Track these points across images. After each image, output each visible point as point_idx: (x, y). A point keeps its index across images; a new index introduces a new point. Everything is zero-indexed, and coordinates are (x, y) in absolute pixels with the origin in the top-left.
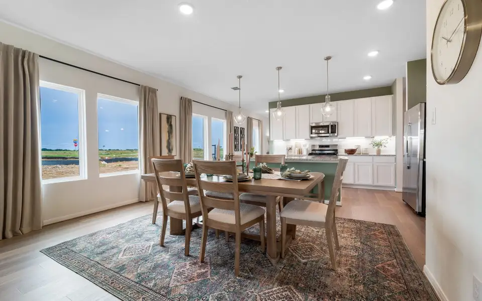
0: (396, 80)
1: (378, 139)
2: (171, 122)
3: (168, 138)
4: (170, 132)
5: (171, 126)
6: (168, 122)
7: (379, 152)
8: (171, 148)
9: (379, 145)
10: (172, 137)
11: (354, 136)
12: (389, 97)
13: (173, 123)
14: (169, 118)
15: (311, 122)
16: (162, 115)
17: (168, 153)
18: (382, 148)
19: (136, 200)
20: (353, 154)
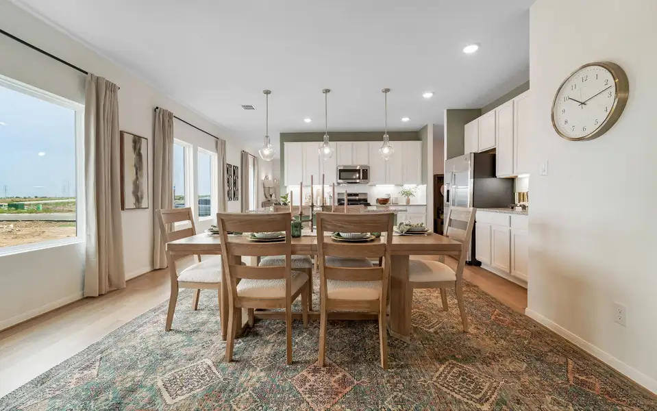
0: (427, 125)
1: (407, 187)
2: (140, 149)
3: (134, 177)
4: (138, 167)
5: (139, 155)
6: (135, 148)
7: (408, 201)
8: (139, 194)
9: (408, 194)
10: (142, 176)
11: (386, 183)
12: (418, 143)
13: (143, 152)
14: (137, 140)
15: (339, 164)
16: (126, 136)
17: (135, 204)
18: (410, 197)
19: (77, 296)
20: (385, 204)
